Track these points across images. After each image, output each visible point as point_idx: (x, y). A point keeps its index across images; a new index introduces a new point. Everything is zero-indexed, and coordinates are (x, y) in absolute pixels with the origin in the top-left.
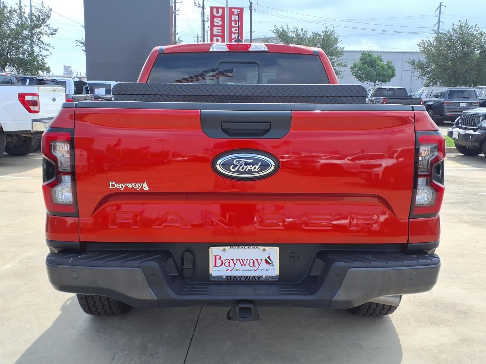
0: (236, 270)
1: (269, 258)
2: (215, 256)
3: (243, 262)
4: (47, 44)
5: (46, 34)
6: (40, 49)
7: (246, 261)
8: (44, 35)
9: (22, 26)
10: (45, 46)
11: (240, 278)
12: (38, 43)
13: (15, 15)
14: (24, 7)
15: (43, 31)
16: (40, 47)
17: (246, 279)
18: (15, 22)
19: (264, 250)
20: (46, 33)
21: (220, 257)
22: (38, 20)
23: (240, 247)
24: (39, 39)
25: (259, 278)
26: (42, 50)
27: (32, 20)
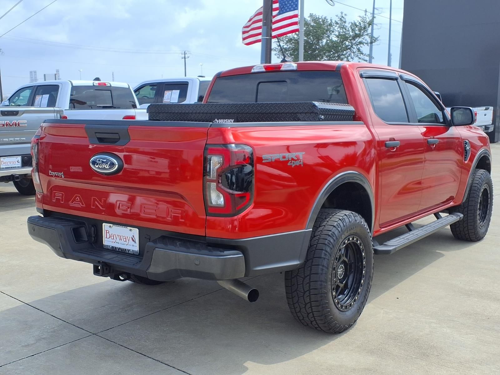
0: (117, 243)
1: (133, 236)
2: (106, 231)
3: (121, 237)
4: (366, 55)
5: (366, 44)
6: (359, 60)
7: (122, 236)
8: (365, 44)
9: (343, 37)
10: (365, 57)
11: (119, 249)
12: (358, 54)
13: (337, 27)
14: (345, 17)
15: (364, 41)
16: (360, 58)
17: (122, 250)
18: (337, 33)
19: (131, 230)
20: (366, 42)
21: (109, 232)
22: (360, 30)
23: (118, 226)
24: (359, 50)
25: (128, 251)
26: (361, 60)
27: (353, 30)
